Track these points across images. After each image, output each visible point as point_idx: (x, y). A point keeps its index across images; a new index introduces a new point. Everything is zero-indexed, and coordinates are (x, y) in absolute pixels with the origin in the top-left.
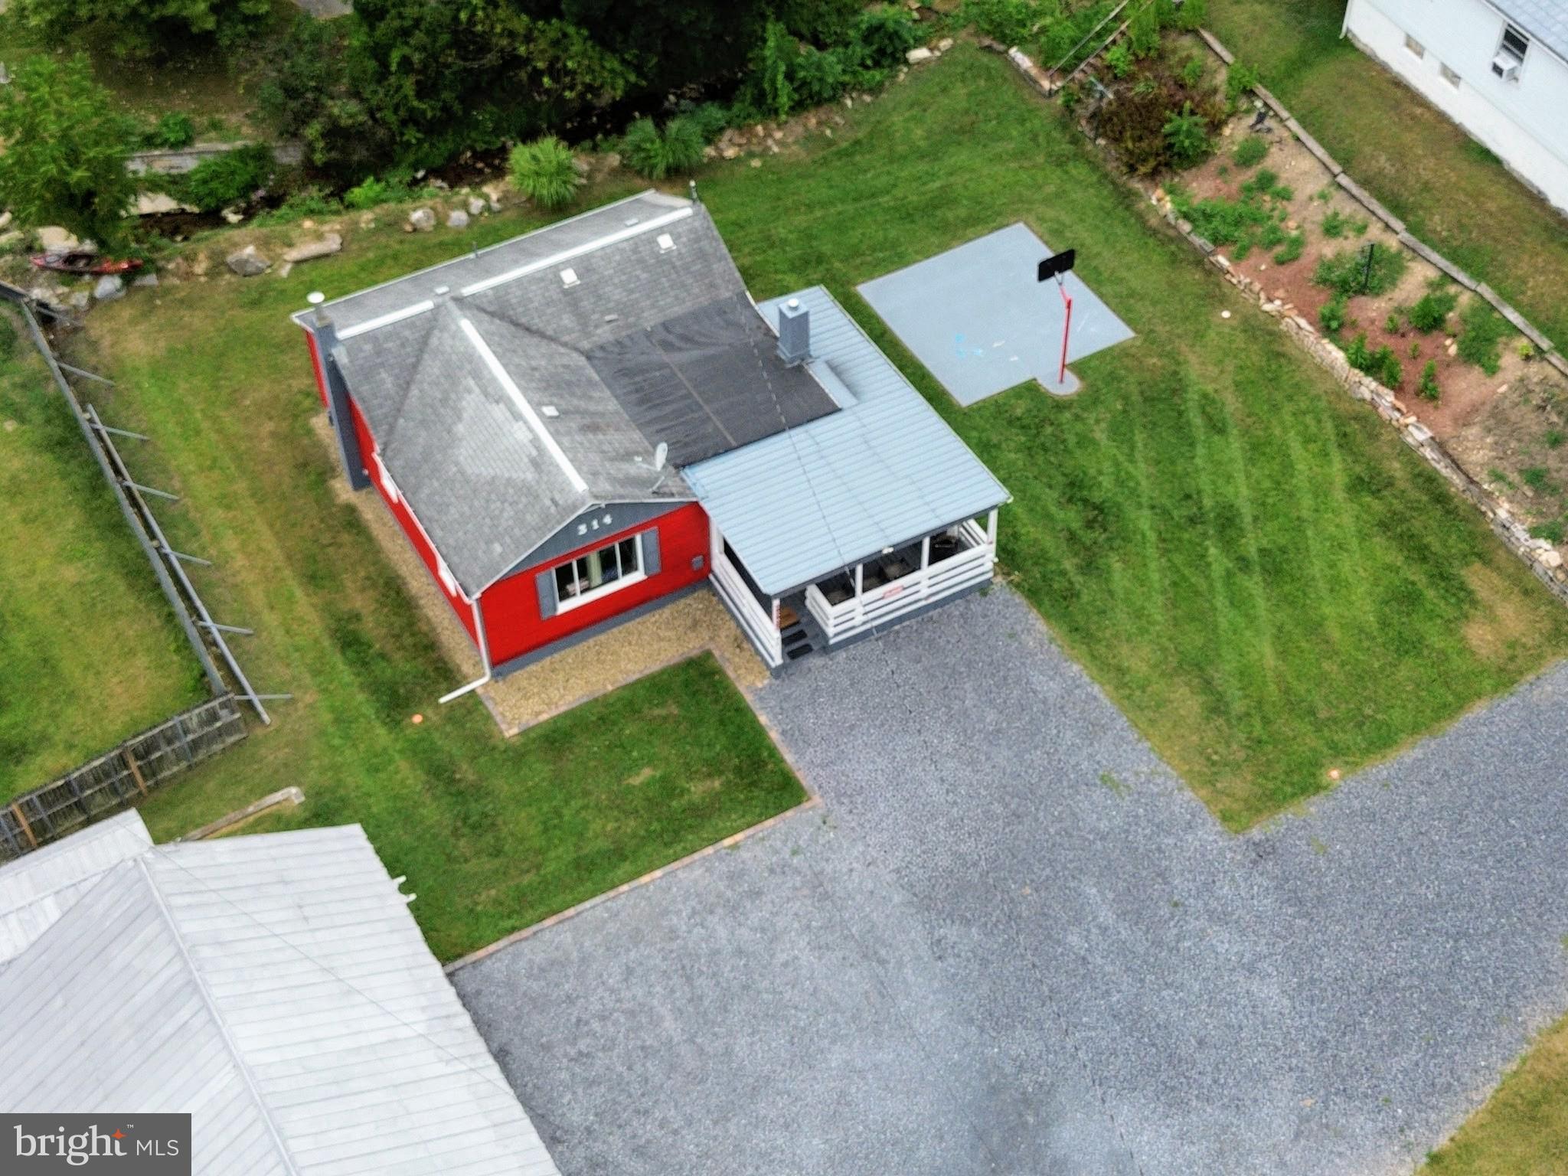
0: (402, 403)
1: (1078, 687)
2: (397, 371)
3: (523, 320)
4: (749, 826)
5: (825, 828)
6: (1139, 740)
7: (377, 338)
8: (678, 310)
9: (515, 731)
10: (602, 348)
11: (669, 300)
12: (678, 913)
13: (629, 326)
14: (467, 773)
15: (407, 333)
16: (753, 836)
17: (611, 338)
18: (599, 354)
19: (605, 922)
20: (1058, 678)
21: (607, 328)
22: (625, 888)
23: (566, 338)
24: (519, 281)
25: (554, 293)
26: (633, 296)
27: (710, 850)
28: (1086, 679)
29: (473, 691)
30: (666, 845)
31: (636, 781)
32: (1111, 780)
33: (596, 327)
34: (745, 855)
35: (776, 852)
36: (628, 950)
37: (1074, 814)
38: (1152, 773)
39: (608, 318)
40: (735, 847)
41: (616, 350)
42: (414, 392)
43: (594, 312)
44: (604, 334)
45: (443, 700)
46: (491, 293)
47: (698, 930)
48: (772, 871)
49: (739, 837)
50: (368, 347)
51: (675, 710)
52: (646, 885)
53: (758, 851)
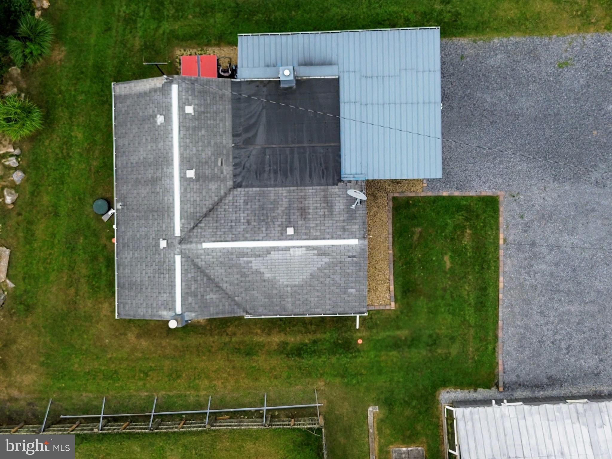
0: (227, 294)
3: (205, 210)
4: (498, 229)
9: (393, 304)
12: (525, 280)
13: (228, 155)
14: (403, 333)
16: (504, 231)
21: (224, 167)
22: (501, 296)
25: (196, 186)
27: (501, 251)
30: (489, 269)
31: (448, 265)
33: (222, 173)
34: (511, 238)
39: (219, 164)
40: (505, 240)
44: (228, 170)
45: (357, 327)
46: (183, 220)
48: (525, 231)
49: (501, 236)
50: (190, 299)
51: (419, 229)
52: (504, 286)
53: (513, 232)
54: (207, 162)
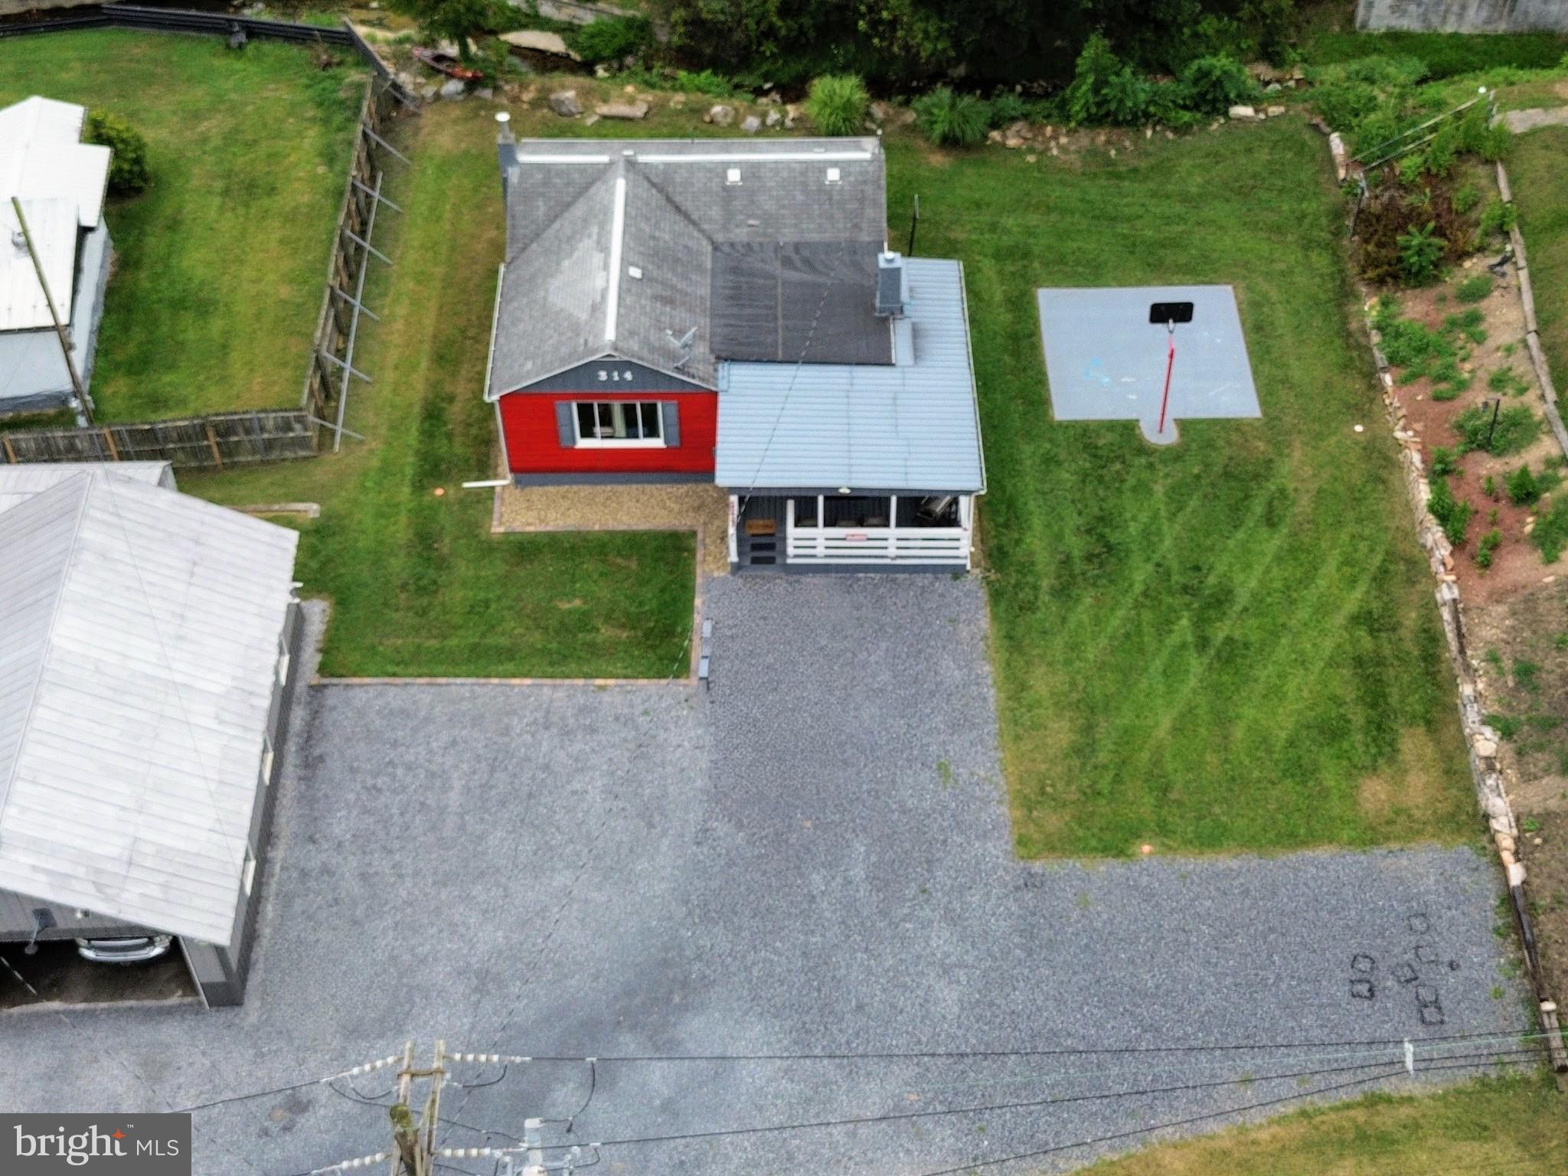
0: (544, 230)
1: (978, 684)
2: (552, 203)
3: (678, 199)
4: (625, 677)
5: (684, 705)
6: (996, 748)
7: (549, 171)
8: (815, 237)
9: (502, 529)
10: (732, 245)
11: (812, 226)
12: (521, 718)
13: (765, 235)
14: (445, 546)
15: (576, 176)
16: (621, 686)
17: (745, 239)
18: (726, 249)
19: (463, 699)
20: (965, 671)
21: (745, 230)
22: (495, 681)
23: (706, 226)
24: (691, 165)
25: (714, 186)
26: (783, 212)
27: (581, 682)
28: (990, 681)
29: (493, 488)
30: (551, 664)
31: (565, 606)
32: (947, 770)
33: (737, 226)
34: (606, 698)
35: (632, 706)
36: (464, 728)
37: (893, 782)
38: (985, 779)
39: (751, 222)
40: (602, 688)
41: (742, 250)
42: (557, 225)
43: (741, 212)
44: (740, 234)
45: (466, 485)
46: (661, 167)
47: (528, 738)
48: (617, 719)
49: (611, 682)
50: (539, 176)
51: (634, 565)
52: (513, 686)
53: (618, 699)
54: (753, 202)
